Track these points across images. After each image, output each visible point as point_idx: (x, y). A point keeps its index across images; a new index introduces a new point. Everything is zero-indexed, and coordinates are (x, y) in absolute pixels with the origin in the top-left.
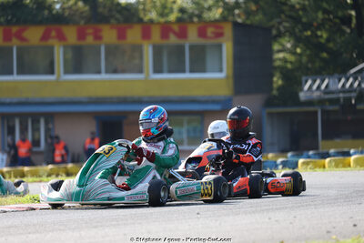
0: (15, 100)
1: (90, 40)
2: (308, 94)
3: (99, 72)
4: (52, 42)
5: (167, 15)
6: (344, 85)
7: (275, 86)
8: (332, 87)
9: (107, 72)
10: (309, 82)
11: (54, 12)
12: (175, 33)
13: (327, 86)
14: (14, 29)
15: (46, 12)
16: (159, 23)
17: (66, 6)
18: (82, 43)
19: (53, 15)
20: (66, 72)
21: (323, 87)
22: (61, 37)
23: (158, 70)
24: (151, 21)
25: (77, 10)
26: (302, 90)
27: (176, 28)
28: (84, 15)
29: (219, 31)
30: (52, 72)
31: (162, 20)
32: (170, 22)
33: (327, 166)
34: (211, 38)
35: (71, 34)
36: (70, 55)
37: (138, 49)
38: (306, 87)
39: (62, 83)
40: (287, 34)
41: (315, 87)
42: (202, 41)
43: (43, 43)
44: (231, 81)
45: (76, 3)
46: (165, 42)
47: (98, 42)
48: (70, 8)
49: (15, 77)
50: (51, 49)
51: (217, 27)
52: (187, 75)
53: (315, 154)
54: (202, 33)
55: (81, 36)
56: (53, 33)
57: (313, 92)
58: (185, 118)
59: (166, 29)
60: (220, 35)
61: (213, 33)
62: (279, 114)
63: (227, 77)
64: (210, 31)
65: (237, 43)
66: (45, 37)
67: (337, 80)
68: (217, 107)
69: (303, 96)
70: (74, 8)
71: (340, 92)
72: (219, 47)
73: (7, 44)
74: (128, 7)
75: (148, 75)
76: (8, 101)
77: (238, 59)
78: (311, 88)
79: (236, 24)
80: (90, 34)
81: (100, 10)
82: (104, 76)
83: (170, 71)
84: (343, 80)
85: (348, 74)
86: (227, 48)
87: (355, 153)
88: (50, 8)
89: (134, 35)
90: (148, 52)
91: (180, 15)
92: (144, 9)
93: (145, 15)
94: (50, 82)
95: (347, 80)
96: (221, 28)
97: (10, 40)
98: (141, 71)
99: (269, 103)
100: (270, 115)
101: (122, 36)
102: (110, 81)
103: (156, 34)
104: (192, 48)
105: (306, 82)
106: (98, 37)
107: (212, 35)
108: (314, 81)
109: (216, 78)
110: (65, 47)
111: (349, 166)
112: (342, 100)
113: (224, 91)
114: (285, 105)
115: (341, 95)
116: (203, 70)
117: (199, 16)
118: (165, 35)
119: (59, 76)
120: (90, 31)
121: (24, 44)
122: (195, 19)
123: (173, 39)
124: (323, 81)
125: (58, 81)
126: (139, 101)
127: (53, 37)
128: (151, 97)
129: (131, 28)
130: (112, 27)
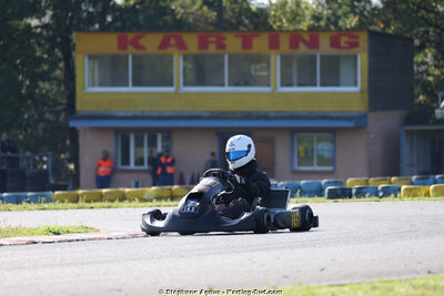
0: (130, 114)
1: (212, 48)
3: (223, 85)
4: (171, 50)
5: (299, 22)
7: (417, 101)
9: (230, 85)
11: (178, 17)
12: (305, 42)
14: (130, 36)
15: (168, 18)
16: (287, 31)
17: (189, 11)
18: (203, 52)
20: (185, 84)
22: (181, 46)
23: (286, 82)
24: (281, 29)
25: (202, 16)
26: (438, 107)
27: (307, 37)
28: (210, 21)
29: (354, 40)
30: (171, 85)
31: (292, 28)
32: (302, 30)
34: (344, 48)
35: (192, 41)
36: (190, 66)
38: (442, 104)
39: (179, 95)
42: (335, 52)
43: (161, 52)
44: (366, 96)
45: (201, 8)
46: (293, 52)
47: (221, 52)
48: (192, 13)
49: (131, 89)
50: (171, 56)
51: (351, 37)
52: (318, 89)
54: (335, 43)
55: (203, 44)
56: (173, 41)
58: (315, 135)
59: (296, 38)
60: (355, 45)
61: (346, 43)
62: (419, 132)
63: (362, 91)
64: (344, 40)
65: (373, 54)
66: (164, 45)
68: (350, 124)
69: (438, 113)
70: (199, 13)
72: (355, 58)
73: (122, 52)
75: (275, 87)
76: (123, 114)
77: (373, 71)
79: (372, 34)
80: (212, 42)
81: (228, 15)
82: (227, 89)
83: (300, 85)
86: (363, 60)
89: (260, 43)
91: (312, 22)
92: (275, 16)
93: (275, 22)
96: (357, 37)
97: (125, 48)
98: (268, 85)
99: (407, 121)
100: (409, 133)
101: (247, 45)
102: (234, 93)
103: (284, 42)
104: (322, 57)
106: (221, 46)
107: (346, 45)
109: (350, 92)
110: (185, 59)
113: (359, 107)
114: (427, 123)
116: (337, 85)
117: (336, 24)
118: (294, 44)
119: (178, 88)
120: (212, 39)
121: (142, 52)
122: (332, 28)
123: (303, 49)
125: (176, 93)
126: (265, 117)
127: (172, 46)
128: (277, 112)
129: (257, 36)
130: (237, 36)
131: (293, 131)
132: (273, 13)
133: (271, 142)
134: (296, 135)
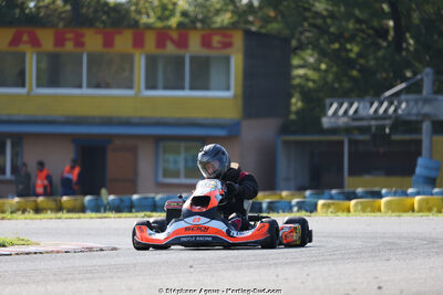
1: (69, 46)
2: (333, 120)
3: (80, 86)
4: (22, 47)
5: (168, 18)
6: (376, 111)
7: (294, 108)
8: (362, 113)
9: (89, 86)
10: (335, 106)
11: (27, 11)
12: (172, 41)
13: (356, 112)
15: (18, 11)
17: (41, 4)
18: (58, 50)
19: (27, 15)
20: (39, 85)
21: (351, 112)
22: (35, 42)
23: (151, 85)
24: (148, 27)
25: (56, 10)
26: (325, 114)
27: (175, 35)
28: (63, 15)
29: (227, 40)
30: (23, 85)
31: (159, 24)
32: (170, 28)
33: (352, 209)
34: (217, 48)
35: (47, 39)
36: (44, 65)
37: (128, 60)
38: (331, 112)
39: (33, 98)
40: (310, 46)
41: (341, 112)
42: (205, 52)
43: (13, 49)
44: (240, 102)
45: (54, 2)
46: (160, 52)
47: (79, 50)
48: (47, 7)
50: (24, 55)
51: (225, 36)
52: (186, 93)
53: (339, 193)
54: (206, 43)
55: (59, 41)
56: (25, 38)
57: (338, 117)
58: (183, 145)
59: (162, 36)
60: (228, 45)
61: (219, 42)
62: (297, 143)
63: (235, 97)
64: (216, 40)
65: (248, 55)
66: (15, 41)
67: (368, 105)
68: (222, 133)
69: (326, 122)
70: (52, 6)
71: (372, 118)
72: (227, 60)
74: (117, 8)
75: (139, 90)
77: (249, 75)
78: (337, 113)
79: (248, 33)
80: (69, 39)
81: (84, 10)
82: (85, 91)
83: (166, 88)
84: (376, 105)
85: (382, 98)
86: (237, 62)
87: (387, 195)
88: (23, 6)
89: (123, 42)
90: (140, 64)
91: (182, 19)
92: (136, 11)
94: (20, 95)
95: (381, 104)
96: (231, 36)
98: (130, 87)
99: (285, 129)
100: (286, 143)
101: (108, 43)
102: (93, 97)
103: (150, 41)
104: (194, 59)
105: (331, 105)
106: (79, 44)
107: (219, 45)
108: (341, 105)
109: (221, 98)
110: (38, 54)
111: (379, 210)
112: (373, 129)
113: (232, 113)
114: (305, 132)
115: (373, 123)
116: (206, 88)
117: (204, 22)
118: (161, 43)
119: (31, 89)
120: (70, 36)
122: (199, 25)
123: (170, 49)
124: (351, 105)
125: (28, 94)
126: (127, 123)
127: (25, 43)
128: (141, 118)
129: (120, 33)
130: (97, 33)
131: (158, 139)
132: (133, 8)
133: (134, 151)
134: (161, 144)
